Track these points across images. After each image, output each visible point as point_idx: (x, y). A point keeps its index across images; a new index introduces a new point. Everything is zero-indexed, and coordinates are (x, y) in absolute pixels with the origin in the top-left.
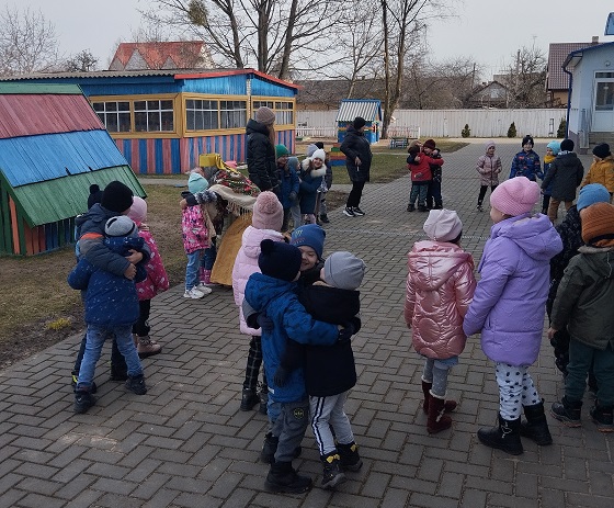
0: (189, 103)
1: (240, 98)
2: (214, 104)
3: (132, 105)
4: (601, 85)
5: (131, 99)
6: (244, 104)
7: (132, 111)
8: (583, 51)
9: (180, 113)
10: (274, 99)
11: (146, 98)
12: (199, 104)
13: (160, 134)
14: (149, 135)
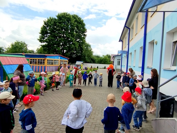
0: (48, 60)
1: (58, 60)
2: (53, 60)
3: (37, 60)
4: (118, 61)
5: (37, 59)
6: (58, 61)
7: (37, 61)
8: (115, 56)
9: (46, 61)
10: (64, 60)
11: (40, 59)
12: (50, 60)
13: (42, 65)
14: (40, 65)
